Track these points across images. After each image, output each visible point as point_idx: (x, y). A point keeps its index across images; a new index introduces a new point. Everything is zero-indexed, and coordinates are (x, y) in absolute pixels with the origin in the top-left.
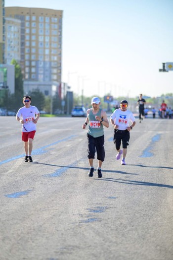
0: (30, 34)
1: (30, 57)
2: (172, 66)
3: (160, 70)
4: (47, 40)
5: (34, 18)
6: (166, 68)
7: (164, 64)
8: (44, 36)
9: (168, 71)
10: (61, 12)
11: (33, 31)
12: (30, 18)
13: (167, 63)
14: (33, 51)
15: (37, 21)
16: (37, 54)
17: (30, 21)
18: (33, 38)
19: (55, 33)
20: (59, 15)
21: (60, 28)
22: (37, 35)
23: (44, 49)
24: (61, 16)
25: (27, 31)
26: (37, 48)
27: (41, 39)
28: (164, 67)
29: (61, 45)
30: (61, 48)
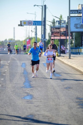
2: (26, 23)
3: (19, 25)
6: (22, 24)
7: (21, 21)
9: (23, 26)
13: (23, 21)
28: (21, 23)
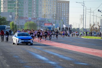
0: (59, 9)
1: (59, 16)
4: (64, 11)
5: (60, 4)
8: (64, 9)
10: (69, 1)
11: (60, 8)
12: (59, 4)
14: (60, 14)
15: (61, 5)
16: (61, 15)
17: (59, 5)
18: (60, 10)
19: (67, 8)
20: (68, 2)
21: (69, 7)
22: (61, 9)
23: (64, 13)
24: (69, 3)
25: (58, 8)
26: (61, 13)
27: (63, 10)
29: (69, 12)
30: (69, 13)
